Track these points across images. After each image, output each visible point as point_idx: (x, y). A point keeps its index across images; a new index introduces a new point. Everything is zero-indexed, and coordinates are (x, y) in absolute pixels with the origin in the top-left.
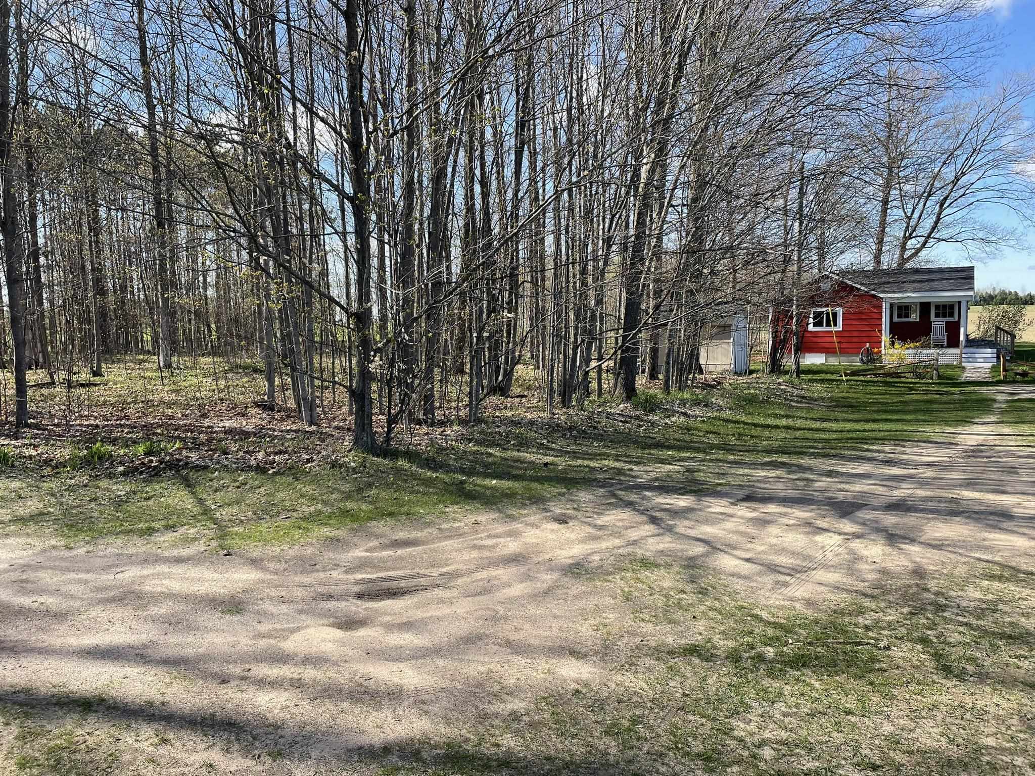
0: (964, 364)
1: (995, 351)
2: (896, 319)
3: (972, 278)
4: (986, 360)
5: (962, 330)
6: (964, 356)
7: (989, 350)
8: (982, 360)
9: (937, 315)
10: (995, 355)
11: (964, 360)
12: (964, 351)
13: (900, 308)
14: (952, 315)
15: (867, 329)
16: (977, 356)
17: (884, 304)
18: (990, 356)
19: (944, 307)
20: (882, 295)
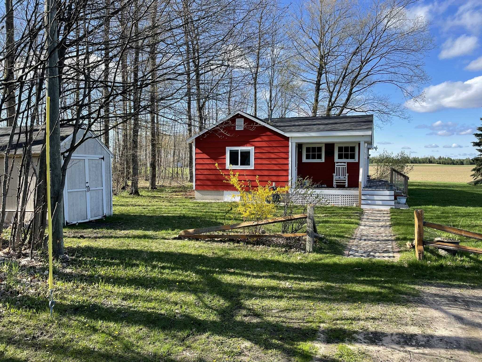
0: (362, 207)
1: (392, 193)
2: (304, 160)
3: (372, 121)
4: (384, 203)
5: (361, 171)
6: (363, 197)
7: (388, 192)
8: (380, 203)
9: (340, 157)
10: (393, 198)
11: (363, 202)
12: (363, 192)
13: (308, 149)
14: (353, 157)
15: (276, 168)
16: (376, 198)
17: (290, 144)
18: (388, 198)
19: (346, 149)
20: (287, 135)
